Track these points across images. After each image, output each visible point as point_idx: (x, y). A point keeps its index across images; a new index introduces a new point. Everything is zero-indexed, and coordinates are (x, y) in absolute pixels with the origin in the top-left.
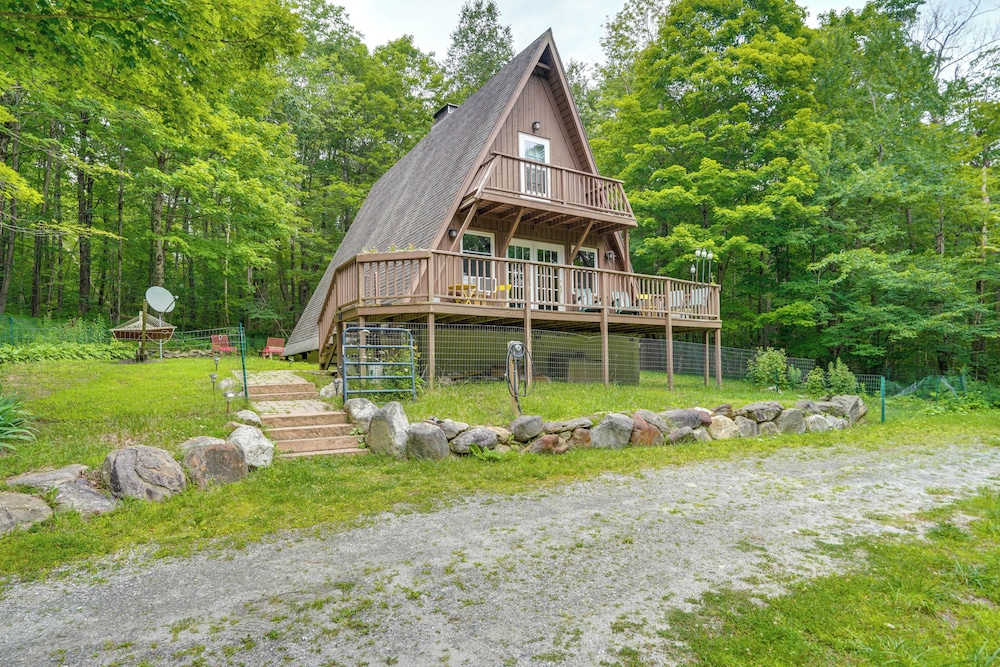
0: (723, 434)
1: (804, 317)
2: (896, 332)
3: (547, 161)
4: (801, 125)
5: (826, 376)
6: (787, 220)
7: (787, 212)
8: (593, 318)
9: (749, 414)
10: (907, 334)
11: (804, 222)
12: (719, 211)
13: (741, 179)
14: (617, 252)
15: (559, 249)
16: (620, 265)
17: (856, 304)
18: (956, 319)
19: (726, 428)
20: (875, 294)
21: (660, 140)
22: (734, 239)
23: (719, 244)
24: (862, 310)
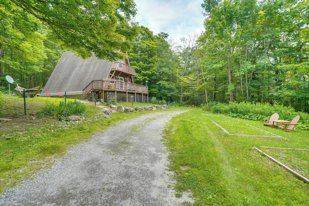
0: (154, 110)
1: (155, 92)
2: (168, 95)
3: (122, 62)
4: (155, 58)
5: (162, 102)
6: (153, 74)
7: (153, 73)
8: (134, 92)
9: (156, 107)
10: (169, 95)
11: (155, 75)
12: (143, 72)
13: (146, 66)
14: (131, 79)
15: (123, 78)
16: (132, 82)
17: (162, 90)
18: (176, 93)
19: (154, 109)
20: (165, 88)
21: (132, 56)
22: (145, 77)
23: (142, 77)
24: (163, 91)
